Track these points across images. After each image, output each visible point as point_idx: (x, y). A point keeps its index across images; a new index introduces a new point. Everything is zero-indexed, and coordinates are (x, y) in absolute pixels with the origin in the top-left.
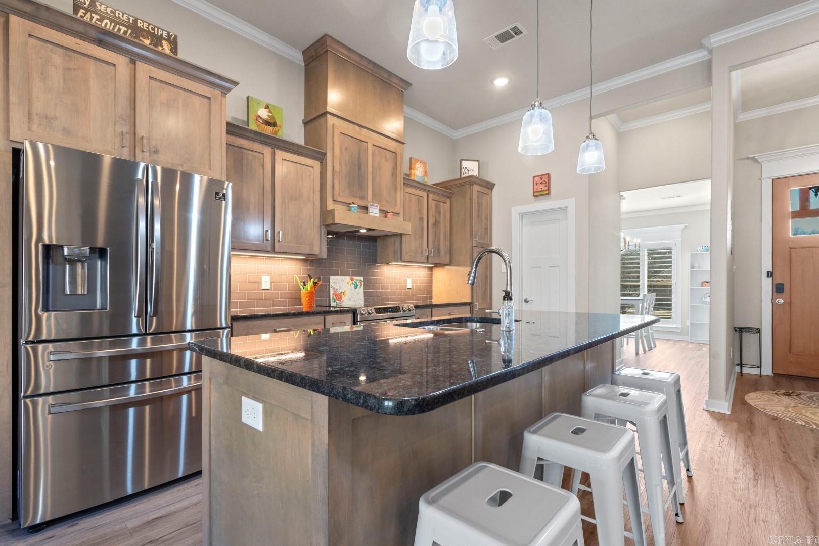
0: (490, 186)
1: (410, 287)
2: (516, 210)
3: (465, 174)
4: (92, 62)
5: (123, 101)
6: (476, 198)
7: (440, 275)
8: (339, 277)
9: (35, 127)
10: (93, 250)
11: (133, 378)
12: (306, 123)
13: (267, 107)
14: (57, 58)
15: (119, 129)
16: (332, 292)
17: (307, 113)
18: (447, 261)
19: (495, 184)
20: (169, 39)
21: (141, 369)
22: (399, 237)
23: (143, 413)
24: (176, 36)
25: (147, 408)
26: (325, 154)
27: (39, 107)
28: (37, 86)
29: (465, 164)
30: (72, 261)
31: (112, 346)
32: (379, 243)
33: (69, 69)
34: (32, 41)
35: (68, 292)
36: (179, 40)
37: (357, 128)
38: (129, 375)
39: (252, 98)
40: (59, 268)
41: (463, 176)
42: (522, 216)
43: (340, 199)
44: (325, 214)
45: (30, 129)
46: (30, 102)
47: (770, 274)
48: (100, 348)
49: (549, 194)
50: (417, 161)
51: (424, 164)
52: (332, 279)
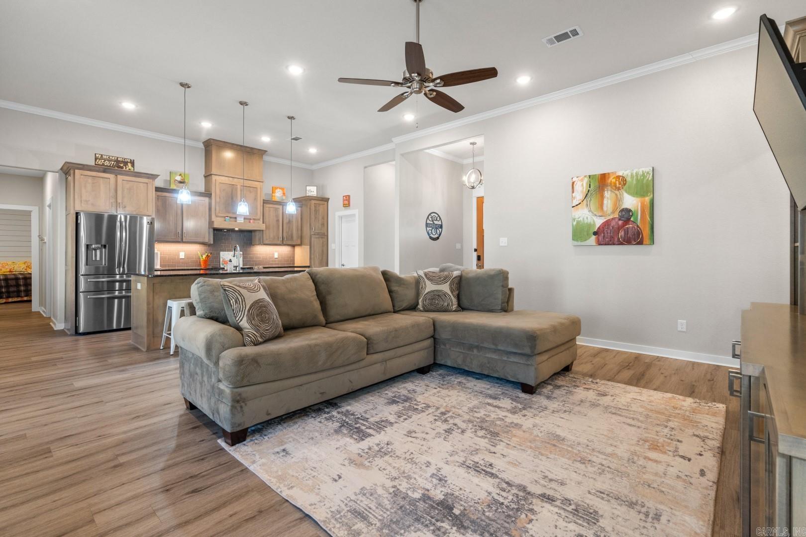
0: (327, 200)
1: (277, 257)
2: (338, 214)
3: (309, 194)
4: (101, 179)
5: (113, 191)
6: (313, 207)
7: (298, 250)
8: (226, 252)
9: (83, 205)
10: (102, 245)
11: (117, 289)
12: (205, 177)
13: (180, 175)
14: (90, 180)
15: (111, 201)
16: (221, 260)
17: (206, 173)
18: (299, 242)
19: (329, 199)
20: (131, 162)
21: (121, 286)
22: (262, 232)
23: (122, 301)
24: (134, 160)
25: (124, 300)
26: (211, 194)
27: (84, 198)
28: (83, 191)
29: (308, 188)
30: (95, 249)
31: (108, 277)
32: (253, 233)
33: (94, 183)
34: (82, 176)
35: (94, 259)
36: (135, 161)
37: (231, 179)
38: (115, 288)
39: (172, 172)
40: (91, 252)
41: (307, 195)
42: (341, 217)
43: (220, 215)
44: (211, 223)
45: (81, 205)
46: (81, 197)
47: (476, 250)
48: (103, 278)
49: (349, 206)
50: (276, 188)
51: (282, 189)
52: (222, 253)
